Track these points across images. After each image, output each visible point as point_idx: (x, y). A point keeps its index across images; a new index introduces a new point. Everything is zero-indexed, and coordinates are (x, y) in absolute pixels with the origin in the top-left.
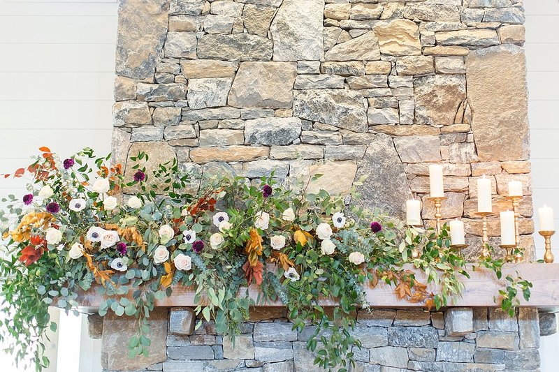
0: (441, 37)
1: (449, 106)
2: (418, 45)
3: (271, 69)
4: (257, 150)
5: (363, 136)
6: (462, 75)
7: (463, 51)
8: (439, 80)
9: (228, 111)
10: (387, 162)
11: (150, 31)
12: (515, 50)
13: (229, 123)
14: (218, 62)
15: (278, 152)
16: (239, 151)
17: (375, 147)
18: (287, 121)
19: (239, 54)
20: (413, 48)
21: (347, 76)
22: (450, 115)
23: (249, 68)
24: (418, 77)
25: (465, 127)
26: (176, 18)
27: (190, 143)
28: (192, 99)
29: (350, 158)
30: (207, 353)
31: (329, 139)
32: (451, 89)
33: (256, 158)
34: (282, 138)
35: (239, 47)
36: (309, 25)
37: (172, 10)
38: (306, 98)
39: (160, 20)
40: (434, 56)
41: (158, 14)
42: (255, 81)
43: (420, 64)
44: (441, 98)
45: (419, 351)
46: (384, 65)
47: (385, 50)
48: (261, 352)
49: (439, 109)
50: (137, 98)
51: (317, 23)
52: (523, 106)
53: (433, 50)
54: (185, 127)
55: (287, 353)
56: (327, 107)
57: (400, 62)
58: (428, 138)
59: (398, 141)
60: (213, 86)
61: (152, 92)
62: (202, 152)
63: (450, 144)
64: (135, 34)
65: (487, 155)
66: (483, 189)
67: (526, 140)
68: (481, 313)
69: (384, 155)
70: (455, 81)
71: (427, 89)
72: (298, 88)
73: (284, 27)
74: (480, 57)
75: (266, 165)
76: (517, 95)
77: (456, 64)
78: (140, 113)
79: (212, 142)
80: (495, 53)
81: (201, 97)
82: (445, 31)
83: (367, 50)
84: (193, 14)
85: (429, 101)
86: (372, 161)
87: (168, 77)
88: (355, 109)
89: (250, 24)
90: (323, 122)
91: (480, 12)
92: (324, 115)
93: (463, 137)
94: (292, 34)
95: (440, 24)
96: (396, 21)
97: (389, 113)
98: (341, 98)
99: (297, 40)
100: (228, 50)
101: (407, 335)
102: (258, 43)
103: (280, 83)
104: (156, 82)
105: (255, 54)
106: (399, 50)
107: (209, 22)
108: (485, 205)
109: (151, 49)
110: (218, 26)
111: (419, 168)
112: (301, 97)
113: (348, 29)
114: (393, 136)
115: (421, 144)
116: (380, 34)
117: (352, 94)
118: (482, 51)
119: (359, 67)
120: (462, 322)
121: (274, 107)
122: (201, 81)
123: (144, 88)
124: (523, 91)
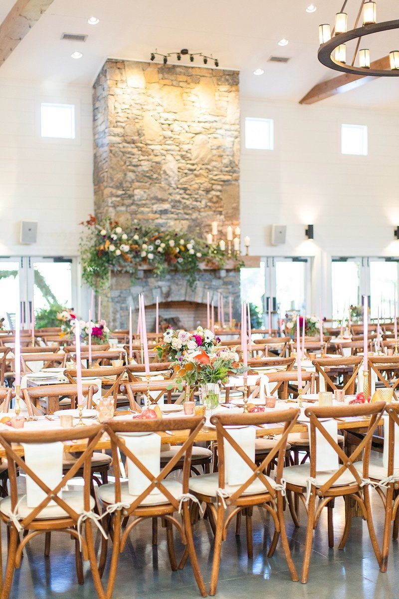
0: (215, 178)
1: (217, 202)
2: (207, 180)
3: (161, 187)
4: (158, 216)
5: (190, 212)
6: (220, 191)
7: (222, 183)
8: (213, 193)
9: (148, 202)
10: (198, 221)
11: (120, 172)
12: (236, 183)
13: (148, 206)
14: (143, 184)
15: (164, 217)
16: (151, 216)
17: (194, 216)
18: (166, 206)
19: (150, 181)
20: (206, 181)
21: (185, 189)
22: (217, 205)
23: (154, 186)
24: (207, 191)
25: (221, 209)
26: (129, 167)
27: (135, 213)
28: (136, 198)
29: (187, 219)
30: (144, 284)
31: (180, 213)
32: (218, 196)
33: (157, 219)
34: (165, 212)
35: (150, 178)
36: (173, 172)
37: (128, 164)
38: (173, 198)
39: (124, 167)
40: (213, 184)
41: (123, 166)
42: (155, 191)
43: (208, 187)
44: (215, 199)
45: (207, 282)
46: (196, 186)
47: (198, 181)
48: (160, 283)
49: (214, 203)
50: (117, 196)
51: (176, 170)
52: (238, 203)
53: (213, 182)
54: (133, 207)
55: (168, 284)
56: (179, 202)
57: (202, 186)
58: (211, 213)
59: (202, 214)
60: (142, 193)
61: (123, 194)
62: (139, 216)
63: (217, 215)
64: (115, 172)
65: (228, 219)
66: (229, 230)
67: (239, 214)
68: (228, 271)
69: (197, 218)
70: (218, 193)
71: (210, 196)
72: (170, 194)
73: (165, 172)
74: (227, 185)
75: (160, 221)
76: (236, 198)
77: (219, 187)
78: (119, 202)
79: (142, 213)
80: (230, 184)
81: (139, 197)
82: (216, 175)
83: (192, 181)
84: (135, 166)
85: (210, 200)
86: (193, 220)
87: (128, 189)
88: (188, 202)
89: (154, 170)
90: (178, 206)
91: (227, 169)
92: (178, 204)
93: (220, 213)
94: (168, 175)
95: (215, 173)
96: (201, 171)
97: (198, 204)
98: (183, 198)
99: (170, 177)
100: (147, 179)
101: (203, 277)
102: (157, 178)
103: (164, 192)
104: (123, 190)
105: (156, 181)
106: (202, 182)
107: (140, 169)
108: (230, 237)
109: (122, 178)
110: (143, 171)
111: (209, 222)
112: (170, 197)
113: (186, 174)
114: (199, 212)
115: (208, 215)
116: (196, 176)
117: (187, 197)
118: (227, 183)
119: (189, 188)
120: (223, 273)
121: (163, 201)
122: (138, 190)
123: (120, 192)
124: (239, 197)
